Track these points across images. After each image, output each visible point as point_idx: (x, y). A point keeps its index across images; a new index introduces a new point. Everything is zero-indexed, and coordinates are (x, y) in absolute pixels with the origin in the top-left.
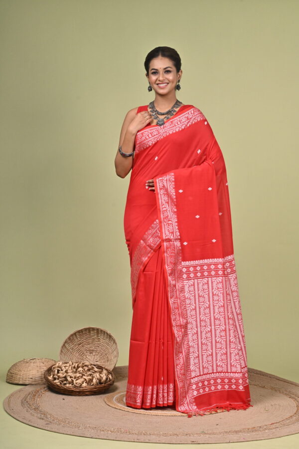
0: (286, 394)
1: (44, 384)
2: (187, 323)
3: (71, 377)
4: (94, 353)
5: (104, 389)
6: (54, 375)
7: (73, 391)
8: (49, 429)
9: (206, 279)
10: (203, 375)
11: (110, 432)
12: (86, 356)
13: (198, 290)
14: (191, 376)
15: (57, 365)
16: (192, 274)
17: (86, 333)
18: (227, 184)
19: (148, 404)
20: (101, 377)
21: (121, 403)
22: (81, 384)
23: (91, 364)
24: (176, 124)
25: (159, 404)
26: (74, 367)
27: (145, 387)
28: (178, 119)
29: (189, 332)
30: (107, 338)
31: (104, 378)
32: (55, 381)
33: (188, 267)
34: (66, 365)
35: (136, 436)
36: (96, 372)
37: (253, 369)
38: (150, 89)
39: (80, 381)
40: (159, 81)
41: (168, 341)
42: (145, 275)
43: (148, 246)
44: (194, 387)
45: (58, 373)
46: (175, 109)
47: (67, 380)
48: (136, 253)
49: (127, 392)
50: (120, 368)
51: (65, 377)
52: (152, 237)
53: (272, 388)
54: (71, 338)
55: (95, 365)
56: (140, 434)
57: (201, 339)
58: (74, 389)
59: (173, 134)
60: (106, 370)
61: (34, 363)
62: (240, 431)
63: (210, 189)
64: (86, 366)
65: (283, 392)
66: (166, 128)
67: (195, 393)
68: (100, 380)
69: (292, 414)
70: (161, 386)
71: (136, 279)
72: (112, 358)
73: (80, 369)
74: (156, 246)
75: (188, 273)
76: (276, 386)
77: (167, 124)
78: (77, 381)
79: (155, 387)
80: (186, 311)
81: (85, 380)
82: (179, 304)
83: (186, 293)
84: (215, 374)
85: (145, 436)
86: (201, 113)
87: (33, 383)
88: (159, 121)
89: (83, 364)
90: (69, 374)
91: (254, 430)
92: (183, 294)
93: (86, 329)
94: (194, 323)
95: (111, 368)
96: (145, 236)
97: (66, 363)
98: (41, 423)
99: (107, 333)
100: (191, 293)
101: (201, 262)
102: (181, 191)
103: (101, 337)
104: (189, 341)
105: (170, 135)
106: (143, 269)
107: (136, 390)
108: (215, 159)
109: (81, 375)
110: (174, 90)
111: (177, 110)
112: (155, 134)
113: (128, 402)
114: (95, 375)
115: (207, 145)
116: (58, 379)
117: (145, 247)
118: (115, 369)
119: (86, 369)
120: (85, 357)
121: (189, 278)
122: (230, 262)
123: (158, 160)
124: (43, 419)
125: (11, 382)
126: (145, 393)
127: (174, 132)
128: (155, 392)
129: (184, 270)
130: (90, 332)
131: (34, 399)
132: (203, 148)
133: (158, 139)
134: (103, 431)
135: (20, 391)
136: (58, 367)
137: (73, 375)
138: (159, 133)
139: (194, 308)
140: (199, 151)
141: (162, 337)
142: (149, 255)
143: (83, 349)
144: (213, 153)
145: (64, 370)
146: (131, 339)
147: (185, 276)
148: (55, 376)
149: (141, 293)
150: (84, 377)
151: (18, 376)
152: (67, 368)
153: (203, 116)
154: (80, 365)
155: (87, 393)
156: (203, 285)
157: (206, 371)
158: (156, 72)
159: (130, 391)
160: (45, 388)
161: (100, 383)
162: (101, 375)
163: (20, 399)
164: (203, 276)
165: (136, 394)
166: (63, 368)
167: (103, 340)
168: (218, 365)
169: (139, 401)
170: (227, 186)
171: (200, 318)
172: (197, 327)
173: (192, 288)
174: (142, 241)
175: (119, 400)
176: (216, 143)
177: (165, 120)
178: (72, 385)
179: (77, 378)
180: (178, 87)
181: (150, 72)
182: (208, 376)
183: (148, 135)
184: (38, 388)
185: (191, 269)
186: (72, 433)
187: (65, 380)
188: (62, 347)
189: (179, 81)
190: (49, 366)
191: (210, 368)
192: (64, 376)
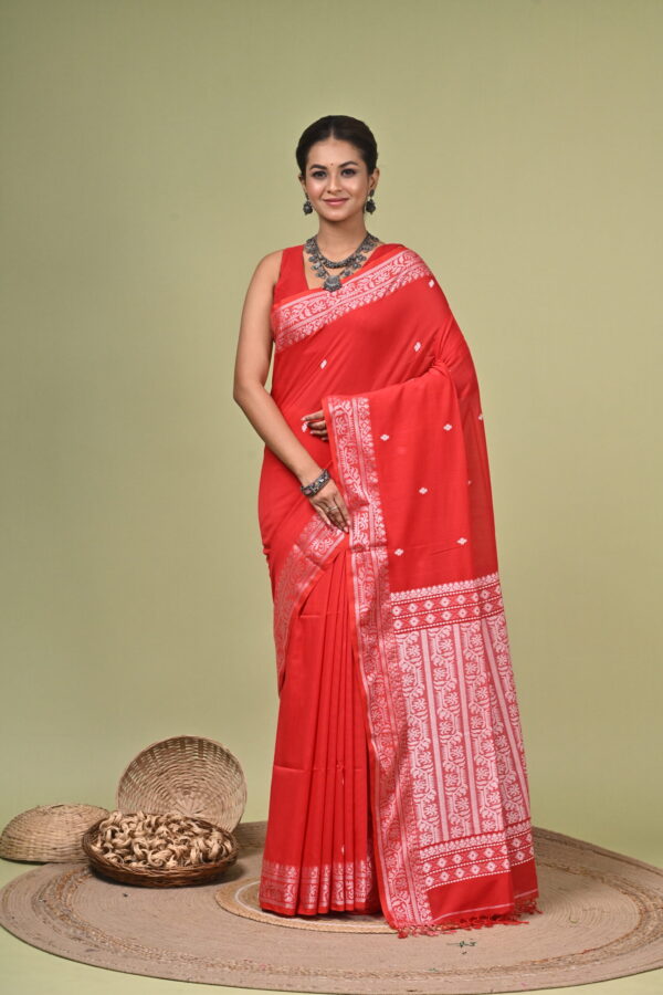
0: (616, 886)
1: (82, 861)
2: (406, 727)
3: (141, 847)
4: (193, 794)
5: (215, 872)
6: (104, 842)
7: (145, 877)
8: (92, 961)
9: (449, 627)
10: (449, 842)
11: (227, 969)
12: (175, 799)
13: (430, 654)
14: (419, 844)
15: (111, 819)
16: (414, 619)
17: (174, 750)
18: (480, 418)
19: (311, 907)
20: (208, 846)
21: (252, 905)
22: (164, 863)
23: (187, 819)
24: (366, 288)
25: (336, 906)
26: (149, 825)
27: (305, 869)
28: (370, 277)
29: (412, 745)
30: (221, 760)
31: (215, 849)
32: (107, 856)
33: (404, 605)
34: (130, 819)
35: (286, 977)
36: (197, 835)
37: (544, 830)
38: (308, 209)
39: (160, 855)
40: (329, 192)
41: (354, 767)
42: (303, 621)
43: (309, 557)
44: (427, 867)
45: (113, 836)
46: (362, 253)
47: (132, 853)
48: (283, 574)
49: (264, 879)
50: (250, 826)
51: (129, 847)
52: (317, 537)
53: (586, 873)
54: (142, 761)
55: (194, 821)
56: (294, 973)
57: (442, 761)
58: (148, 873)
59: (358, 308)
60: (220, 830)
61: (60, 814)
62: (514, 969)
63: (448, 427)
64: (174, 821)
65: (609, 882)
66: (343, 297)
67: (430, 881)
68: (206, 854)
69: (629, 931)
70: (340, 866)
71: (285, 631)
72: (233, 804)
73: (162, 829)
74: (325, 557)
75: (405, 616)
76: (592, 869)
77: (346, 287)
78: (155, 856)
79: (327, 868)
80: (404, 701)
81: (174, 852)
82: (387, 686)
83: (402, 662)
84: (478, 838)
85: (306, 979)
86: (421, 262)
87: (59, 859)
88: (328, 281)
89: (168, 817)
90: (137, 840)
91: (545, 964)
92: (395, 665)
93: (174, 741)
94: (424, 726)
95: (230, 826)
96: (303, 536)
97: (132, 815)
98: (76, 948)
99: (222, 750)
100: (413, 660)
101: (435, 590)
102: (385, 437)
103: (209, 757)
104: (410, 768)
105: (352, 311)
106: (299, 608)
107: (283, 875)
108: (454, 363)
109: (163, 842)
110: (361, 213)
111: (368, 255)
112: (319, 308)
113: (266, 901)
114: (194, 842)
115: (436, 333)
116: (113, 851)
117: (302, 560)
118: (239, 828)
119: (175, 828)
120: (172, 801)
121: (407, 628)
122: (491, 589)
123: (328, 368)
124: (80, 939)
125: (8, 856)
126: (303, 880)
127: (361, 304)
128: (326, 880)
129: (397, 611)
130: (183, 747)
131: (61, 894)
132: (427, 340)
133: (326, 321)
134: (212, 965)
135: (29, 876)
136: (113, 824)
137: (146, 843)
138: (328, 308)
139: (422, 693)
140: (418, 347)
141: (340, 757)
142: (312, 577)
143: (168, 784)
144: (450, 350)
145: (127, 831)
146: (276, 763)
147: (398, 625)
148: (105, 845)
149: (296, 662)
150: (170, 846)
151: (26, 844)
152: (133, 826)
153: (426, 267)
154: (161, 820)
155: (177, 882)
156: (442, 640)
157: (456, 832)
158: (321, 173)
159: (269, 876)
160: (83, 870)
161: (206, 859)
162: (208, 842)
163: (29, 895)
164: (439, 622)
165: (283, 883)
166: (125, 826)
167: (212, 765)
168: (484, 816)
169: (289, 899)
170: (482, 422)
171: (437, 716)
172: (430, 737)
173: (415, 650)
174: (296, 547)
175: (247, 899)
176: (454, 326)
177: (342, 278)
178: (145, 863)
179: (156, 849)
180: (370, 207)
181: (309, 172)
182: (462, 844)
183: (303, 313)
184: (69, 869)
185: (413, 608)
186: (143, 971)
187: (129, 854)
188: (123, 780)
189: (372, 193)
190: (94, 822)
191: (467, 825)
192: (126, 843)
